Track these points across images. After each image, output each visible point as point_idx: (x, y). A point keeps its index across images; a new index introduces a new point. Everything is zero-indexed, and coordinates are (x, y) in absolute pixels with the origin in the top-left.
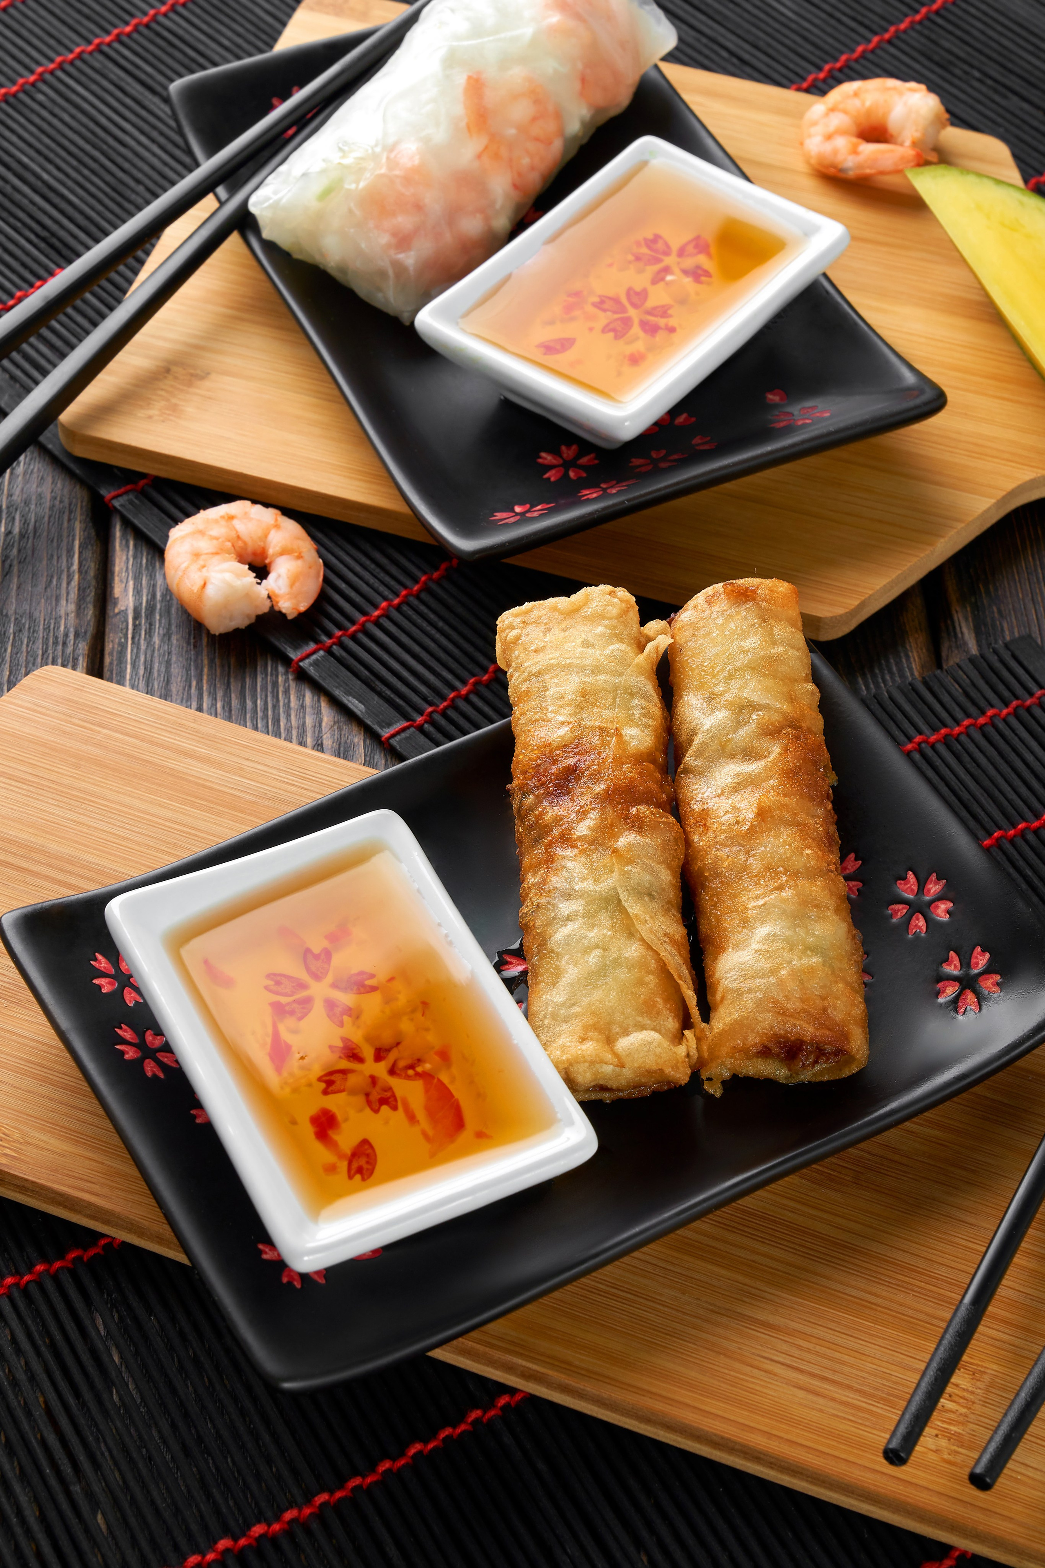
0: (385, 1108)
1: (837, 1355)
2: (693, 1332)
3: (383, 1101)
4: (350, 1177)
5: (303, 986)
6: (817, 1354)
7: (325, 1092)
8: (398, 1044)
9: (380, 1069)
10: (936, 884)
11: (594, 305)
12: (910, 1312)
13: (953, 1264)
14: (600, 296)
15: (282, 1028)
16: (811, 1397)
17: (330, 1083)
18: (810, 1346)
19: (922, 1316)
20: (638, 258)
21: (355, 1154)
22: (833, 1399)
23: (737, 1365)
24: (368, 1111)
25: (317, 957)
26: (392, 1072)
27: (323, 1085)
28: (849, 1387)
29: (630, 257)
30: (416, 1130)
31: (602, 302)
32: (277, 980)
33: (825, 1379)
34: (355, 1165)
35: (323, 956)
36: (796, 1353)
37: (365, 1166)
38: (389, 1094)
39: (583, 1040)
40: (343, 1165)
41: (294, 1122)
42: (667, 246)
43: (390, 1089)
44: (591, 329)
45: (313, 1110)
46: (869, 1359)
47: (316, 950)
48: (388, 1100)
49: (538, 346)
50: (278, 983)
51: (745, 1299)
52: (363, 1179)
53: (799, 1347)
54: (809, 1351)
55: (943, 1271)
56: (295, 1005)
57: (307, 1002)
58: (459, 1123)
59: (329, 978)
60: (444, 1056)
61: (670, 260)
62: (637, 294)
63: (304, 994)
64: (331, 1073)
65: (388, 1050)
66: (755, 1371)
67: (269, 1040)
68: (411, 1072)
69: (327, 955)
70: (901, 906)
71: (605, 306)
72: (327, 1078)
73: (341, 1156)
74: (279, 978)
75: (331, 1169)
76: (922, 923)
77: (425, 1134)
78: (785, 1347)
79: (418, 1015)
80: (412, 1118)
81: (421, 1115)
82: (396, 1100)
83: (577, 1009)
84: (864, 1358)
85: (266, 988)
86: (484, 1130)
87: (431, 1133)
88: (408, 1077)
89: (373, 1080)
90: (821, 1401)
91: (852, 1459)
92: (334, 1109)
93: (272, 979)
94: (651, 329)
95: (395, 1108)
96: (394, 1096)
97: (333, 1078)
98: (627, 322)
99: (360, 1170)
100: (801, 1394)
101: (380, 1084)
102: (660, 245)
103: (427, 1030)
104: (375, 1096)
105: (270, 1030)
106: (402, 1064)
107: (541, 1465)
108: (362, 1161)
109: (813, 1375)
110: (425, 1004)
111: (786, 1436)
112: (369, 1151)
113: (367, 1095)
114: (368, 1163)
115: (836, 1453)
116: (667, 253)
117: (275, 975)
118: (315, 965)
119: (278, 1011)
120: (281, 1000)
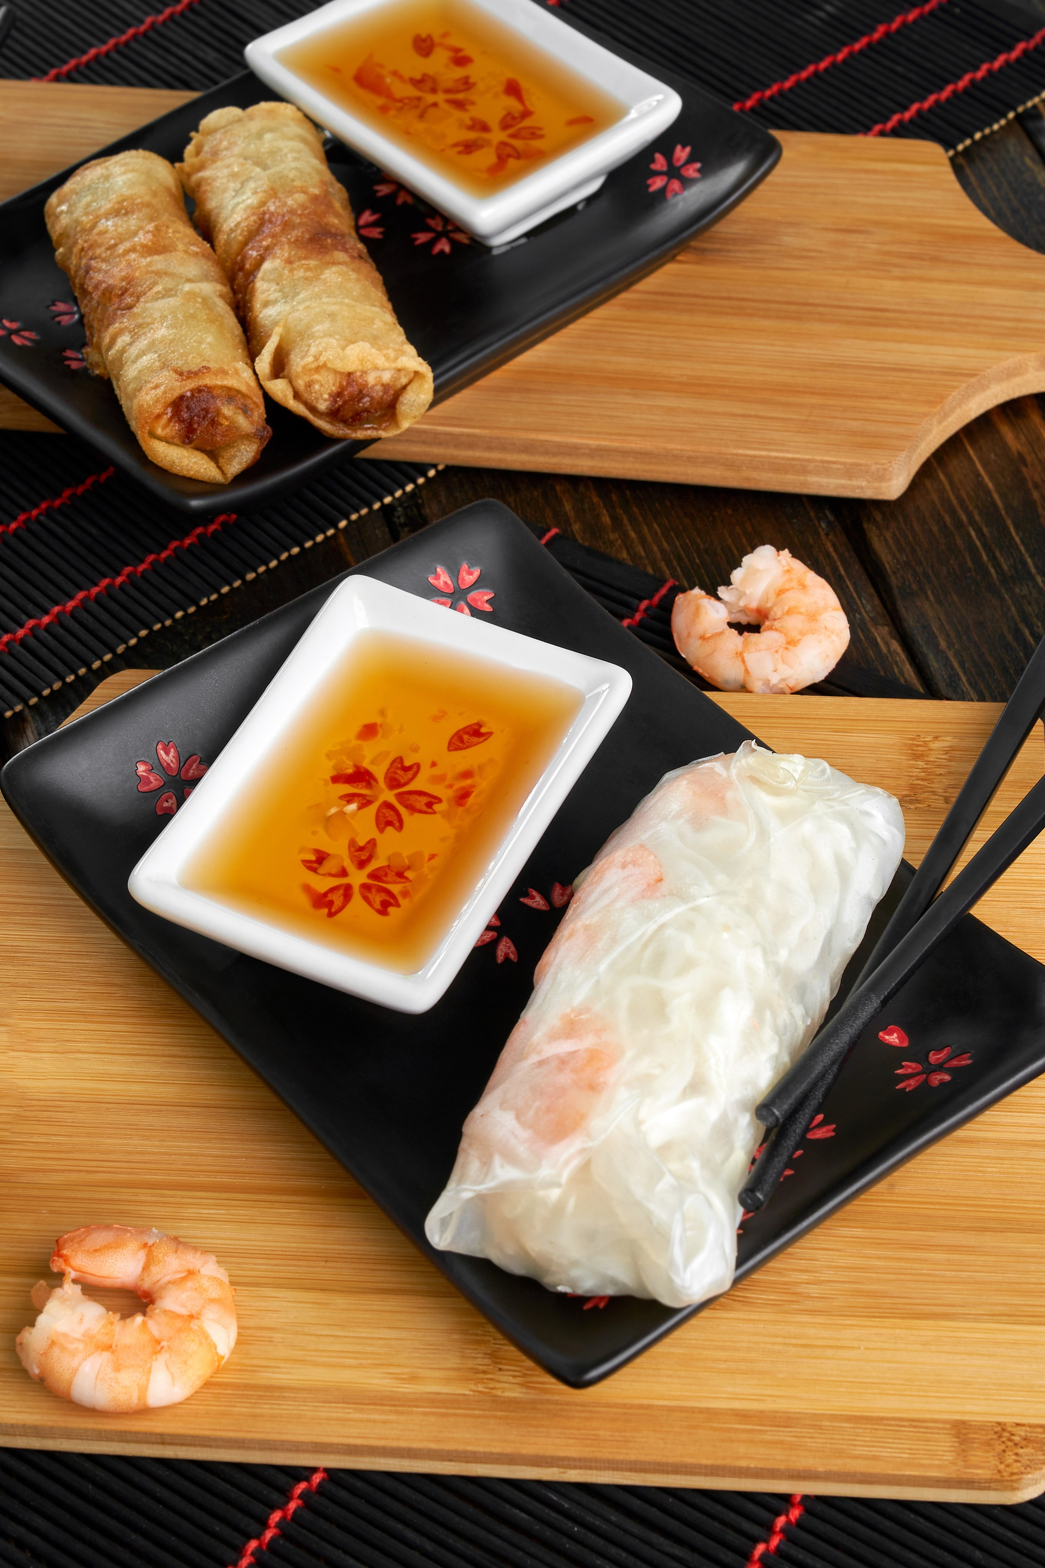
0: (418, 78)
3: (421, 81)
4: (429, 35)
5: (514, 136)
7: (467, 77)
8: (422, 115)
9: (431, 98)
11: (439, 800)
14: (434, 813)
15: (519, 106)
17: (466, 83)
20: (400, 875)
21: (430, 48)
24: (431, 74)
25: (509, 156)
27: (471, 81)
29: (409, 874)
31: (429, 805)
34: (428, 42)
35: (504, 156)
37: (420, 43)
38: (419, 86)
40: (436, 39)
42: (366, 899)
43: (419, 89)
44: (434, 764)
45: (472, 65)
47: (510, 159)
48: (418, 83)
49: (490, 734)
50: (533, 134)
52: (418, 36)
56: (513, 123)
57: (506, 127)
58: (358, 78)
59: (493, 144)
60: (385, 109)
61: (358, 878)
62: (389, 823)
63: (511, 131)
64: (468, 89)
65: (426, 109)
67: (524, 95)
68: (407, 101)
69: (501, 161)
71: (424, 800)
72: (469, 85)
73: (441, 45)
74: (534, 137)
75: (445, 35)
77: (383, 66)
79: (415, 131)
80: (394, 73)
81: (389, 77)
82: (412, 83)
85: (540, 129)
86: (337, 73)
87: (377, 67)
88: (407, 98)
89: (433, 91)
92: (456, 69)
93: (539, 135)
94: (361, 776)
95: (411, 78)
96: (414, 86)
97: (465, 86)
98: (393, 783)
99: (424, 40)
101: (426, 90)
102: (377, 898)
103: (402, 124)
104: (428, 84)
105: (526, 101)
106: (414, 104)
108: (424, 45)
110: (410, 134)
112: (421, 52)
113: (434, 82)
114: (420, 46)
116: (365, 887)
117: (538, 138)
118: (509, 150)
119: (526, 114)
120: (526, 123)
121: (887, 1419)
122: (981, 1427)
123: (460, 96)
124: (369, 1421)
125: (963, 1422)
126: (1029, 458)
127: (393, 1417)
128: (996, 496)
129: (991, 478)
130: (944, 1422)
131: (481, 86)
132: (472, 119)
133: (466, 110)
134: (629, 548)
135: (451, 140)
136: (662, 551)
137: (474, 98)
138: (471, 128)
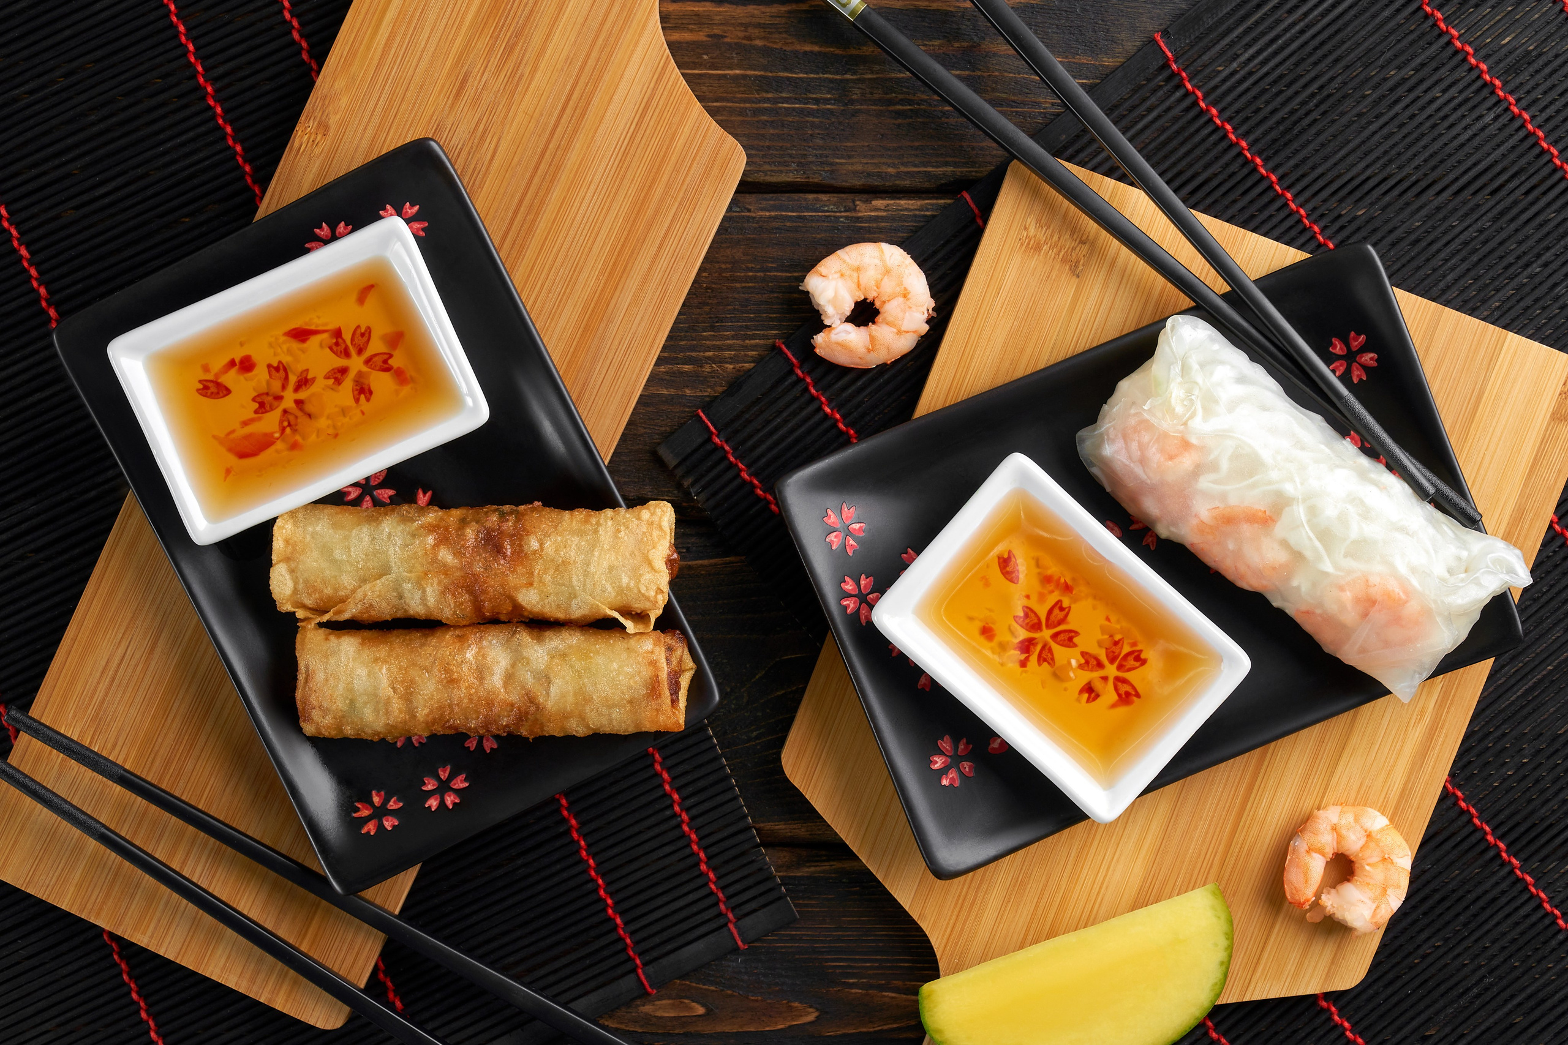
0: (256, 405)
1: (130, 689)
2: (151, 598)
3: (262, 405)
4: (200, 382)
5: (360, 351)
6: (131, 676)
7: (269, 366)
8: (310, 416)
9: (288, 402)
10: (452, 801)
11: (1059, 601)
12: (160, 740)
13: (195, 773)
14: (1070, 607)
15: (325, 336)
16: (101, 669)
17: (277, 369)
18: (137, 673)
19: (156, 748)
20: (1116, 643)
21: (218, 385)
22: (98, 683)
23: (125, 624)
24: (255, 394)
25: (385, 362)
26: (285, 412)
27: (275, 365)
28: (106, 694)
29: (1117, 637)
30: (237, 426)
31: (1062, 609)
32: (367, 334)
33: (113, 679)
34: (210, 385)
35: (386, 366)
36: (133, 663)
37: (209, 392)
38: (268, 408)
39: (287, 542)
40: (210, 377)
41: (242, 344)
42: (1129, 670)
43: (272, 409)
44: (1028, 597)
45: (255, 358)
46: (126, 709)
47: (390, 362)
48: (263, 408)
49: (1010, 552)
50: (363, 335)
51: (173, 634)
52: (198, 390)
53: (136, 666)
54: (134, 671)
55: (190, 766)
56: (343, 346)
57: (347, 354)
58: (242, 455)
59: (365, 369)
60: (294, 446)
61: (1111, 670)
62: (1070, 639)
63: (353, 351)
64: (285, 370)
65: (301, 410)
66: (121, 635)
67: (313, 327)
68: (286, 424)
69: (388, 369)
70: (447, 775)
71: (1056, 611)
72: (281, 367)
73: (217, 375)
74: (367, 335)
75: (206, 369)
76: (430, 787)
77: (233, 431)
78: (137, 656)
79: (331, 431)
80: (245, 423)
81: (248, 430)
82: (263, 413)
83: (308, 538)
84: (128, 706)
85: (358, 327)
86: (233, 473)
87: (232, 436)
88: (281, 422)
89: (279, 398)
90: (98, 675)
91: (56, 689)
92: (255, 372)
93: (366, 331)
94: (1026, 646)
95: (256, 412)
96: (266, 412)
97: (282, 371)
98: (1036, 627)
99: (206, 388)
100: (103, 663)
101: (275, 403)
102: (1131, 662)
103: (318, 436)
104: (268, 399)
105: (321, 328)
106: (291, 418)
107: (93, 493)
108: (213, 389)
109: (116, 672)
110: (336, 436)
111: (73, 650)
112: (221, 394)
113: (267, 394)
114: (212, 393)
115: (60, 679)
116: (1120, 668)
117: (370, 333)
118: (378, 361)
119: (338, 333)
120: (347, 336)
121: (1536, 455)
122: (1560, 405)
123: (293, 379)
124: (1442, 745)
125: (1553, 414)
126: (717, 31)
127: (1444, 731)
128: (749, 72)
129: (730, 68)
130: (1549, 424)
131: (286, 359)
132: (327, 377)
133: (314, 379)
134: (721, 361)
135: (350, 402)
136: (733, 337)
137: (300, 367)
138: (338, 382)
